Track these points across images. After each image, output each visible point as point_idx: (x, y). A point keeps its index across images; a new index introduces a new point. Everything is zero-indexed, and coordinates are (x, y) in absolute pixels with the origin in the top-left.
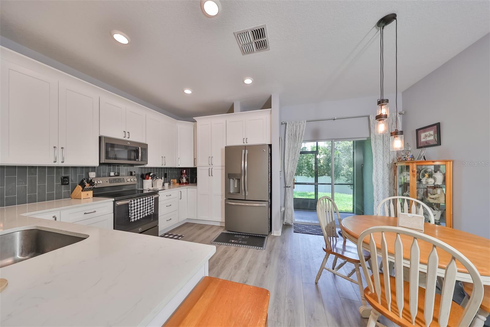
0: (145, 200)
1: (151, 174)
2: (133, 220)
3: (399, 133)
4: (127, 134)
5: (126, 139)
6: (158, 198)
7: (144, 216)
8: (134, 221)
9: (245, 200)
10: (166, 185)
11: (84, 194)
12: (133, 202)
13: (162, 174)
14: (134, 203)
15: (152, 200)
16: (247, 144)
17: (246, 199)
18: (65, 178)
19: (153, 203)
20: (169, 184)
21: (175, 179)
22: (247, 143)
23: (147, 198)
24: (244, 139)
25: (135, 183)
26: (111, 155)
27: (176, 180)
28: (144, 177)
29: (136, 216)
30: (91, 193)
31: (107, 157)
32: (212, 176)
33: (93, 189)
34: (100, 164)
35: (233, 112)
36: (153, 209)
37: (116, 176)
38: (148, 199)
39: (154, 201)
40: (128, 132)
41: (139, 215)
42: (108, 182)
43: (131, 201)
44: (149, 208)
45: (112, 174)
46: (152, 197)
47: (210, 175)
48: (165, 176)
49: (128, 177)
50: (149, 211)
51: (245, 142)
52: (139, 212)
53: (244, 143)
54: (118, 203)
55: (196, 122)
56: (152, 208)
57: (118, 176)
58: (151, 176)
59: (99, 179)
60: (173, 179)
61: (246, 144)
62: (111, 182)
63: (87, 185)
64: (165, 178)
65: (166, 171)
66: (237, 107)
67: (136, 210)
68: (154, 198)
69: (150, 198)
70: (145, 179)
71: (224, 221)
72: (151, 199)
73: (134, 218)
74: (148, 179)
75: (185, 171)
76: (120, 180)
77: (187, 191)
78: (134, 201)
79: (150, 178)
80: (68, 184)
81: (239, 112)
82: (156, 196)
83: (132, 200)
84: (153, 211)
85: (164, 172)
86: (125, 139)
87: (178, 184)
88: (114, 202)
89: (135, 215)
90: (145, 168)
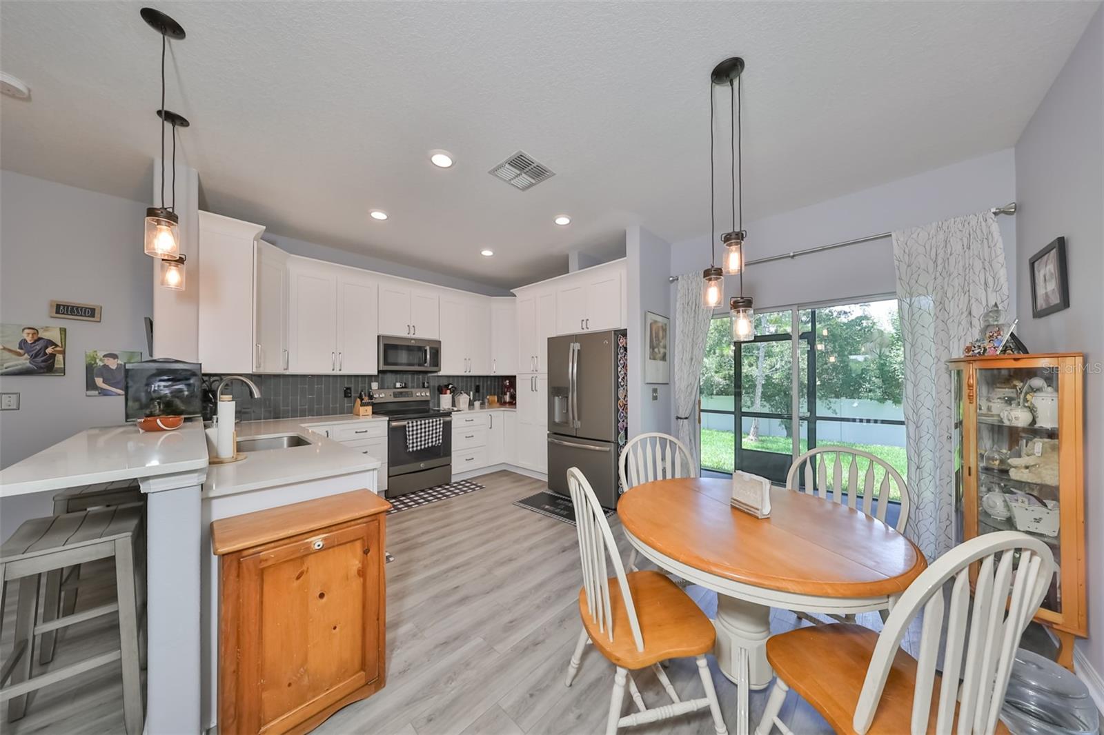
0: (429, 423)
1: (450, 386)
2: (411, 450)
3: (741, 304)
4: (412, 329)
5: (411, 336)
6: (450, 422)
7: (426, 446)
8: (413, 451)
9: (576, 437)
10: (477, 404)
11: (362, 410)
12: (410, 425)
13: (471, 386)
14: (413, 426)
15: (440, 424)
16: (589, 330)
17: (578, 436)
18: (347, 389)
19: (441, 429)
20: (481, 404)
21: (494, 394)
22: (588, 328)
23: (431, 421)
24: (583, 320)
25: (428, 399)
26: (391, 360)
27: (496, 397)
28: (441, 390)
29: (415, 445)
30: (370, 409)
31: (386, 363)
32: (536, 391)
33: (373, 405)
34: (379, 371)
35: (568, 272)
36: (441, 437)
37: (402, 388)
38: (433, 422)
39: (442, 425)
40: (414, 326)
41: (419, 444)
42: (392, 396)
43: (408, 423)
44: (434, 435)
45: (398, 385)
46: (440, 420)
47: (534, 389)
48: (477, 389)
49: (417, 390)
50: (434, 439)
51: (584, 326)
52: (419, 440)
53: (583, 329)
54: (394, 424)
55: (515, 296)
56: (439, 436)
57: (405, 387)
58: (450, 389)
59: (381, 391)
60: (491, 395)
61: (587, 330)
62: (395, 395)
63: (366, 400)
64: (477, 394)
65: (479, 382)
66: (573, 263)
67: (415, 436)
68: (442, 422)
69: (436, 421)
70: (442, 394)
71: (547, 473)
72: (438, 423)
73: (413, 447)
74: (446, 393)
75: (508, 381)
76: (407, 394)
77: (500, 415)
78: (412, 423)
79: (448, 391)
80: (350, 397)
81: (575, 271)
82: (448, 419)
83: (410, 422)
84: (441, 441)
85: (475, 383)
86: (409, 336)
87: (498, 405)
88: (389, 421)
89: (413, 443)
90: (438, 376)
